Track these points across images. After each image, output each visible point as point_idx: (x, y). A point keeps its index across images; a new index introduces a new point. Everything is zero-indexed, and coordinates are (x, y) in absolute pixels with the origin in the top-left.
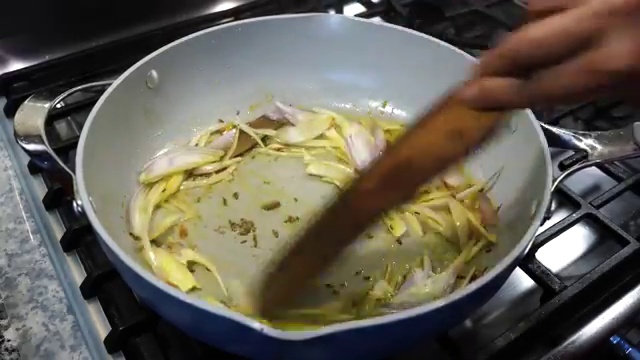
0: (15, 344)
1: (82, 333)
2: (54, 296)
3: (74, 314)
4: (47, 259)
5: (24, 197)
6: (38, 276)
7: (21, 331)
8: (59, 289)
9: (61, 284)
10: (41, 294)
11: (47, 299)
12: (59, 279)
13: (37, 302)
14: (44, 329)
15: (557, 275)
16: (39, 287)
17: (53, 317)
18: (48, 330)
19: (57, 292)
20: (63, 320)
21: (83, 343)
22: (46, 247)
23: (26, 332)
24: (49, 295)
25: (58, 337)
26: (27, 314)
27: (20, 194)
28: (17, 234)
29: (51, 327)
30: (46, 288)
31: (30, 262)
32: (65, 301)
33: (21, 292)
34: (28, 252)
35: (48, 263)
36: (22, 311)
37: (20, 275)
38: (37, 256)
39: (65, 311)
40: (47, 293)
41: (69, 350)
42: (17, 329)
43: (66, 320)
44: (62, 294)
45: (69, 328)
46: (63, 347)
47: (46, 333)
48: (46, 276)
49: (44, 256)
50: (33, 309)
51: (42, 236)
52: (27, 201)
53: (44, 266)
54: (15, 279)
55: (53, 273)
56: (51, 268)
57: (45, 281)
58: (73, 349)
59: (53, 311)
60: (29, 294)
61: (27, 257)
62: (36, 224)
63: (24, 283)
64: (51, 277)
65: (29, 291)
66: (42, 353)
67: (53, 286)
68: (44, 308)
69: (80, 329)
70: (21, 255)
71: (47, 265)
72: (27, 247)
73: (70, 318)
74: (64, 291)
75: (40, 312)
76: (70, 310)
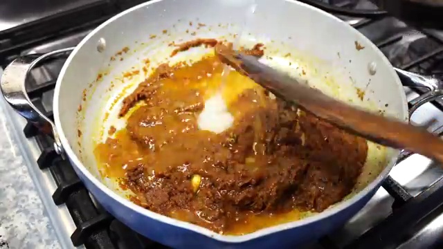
0: (5, 239)
1: (55, 230)
2: (33, 203)
3: (48, 216)
4: (27, 174)
5: (9, 127)
6: (21, 188)
7: (9, 229)
8: (37, 197)
9: (39, 194)
10: (23, 201)
11: (28, 205)
12: (37, 190)
13: (21, 207)
14: (26, 228)
15: (404, 187)
16: (22, 195)
17: (33, 218)
18: (29, 228)
19: (36, 199)
20: (40, 221)
21: (56, 238)
22: (27, 165)
23: (13, 230)
24: (30, 202)
25: (36, 234)
26: (13, 216)
27: (6, 125)
28: (4, 155)
29: (32, 226)
30: (27, 196)
31: (14, 177)
32: (41, 206)
33: (8, 199)
34: (14, 169)
35: (29, 178)
36: (10, 213)
37: (7, 187)
38: (20, 173)
39: (42, 213)
40: (28, 200)
41: (45, 243)
42: (7, 228)
43: (43, 221)
44: (39, 201)
45: (45, 226)
46: (40, 241)
47: (28, 231)
48: (27, 187)
49: (25, 172)
50: (18, 212)
51: (24, 157)
52: (12, 130)
53: (25, 180)
54: (4, 189)
55: (32, 185)
56: (31, 181)
57: (26, 192)
58: (48, 242)
59: (32, 214)
60: (15, 202)
61: (13, 173)
62: (19, 147)
63: (11, 193)
64: (31, 189)
65: (14, 199)
66: (25, 246)
67: (32, 195)
68: (26, 212)
69: (53, 228)
70: (8, 171)
71: (28, 179)
72: (13, 165)
73: (46, 219)
74: (41, 198)
75: (23, 215)
76: (46, 213)
